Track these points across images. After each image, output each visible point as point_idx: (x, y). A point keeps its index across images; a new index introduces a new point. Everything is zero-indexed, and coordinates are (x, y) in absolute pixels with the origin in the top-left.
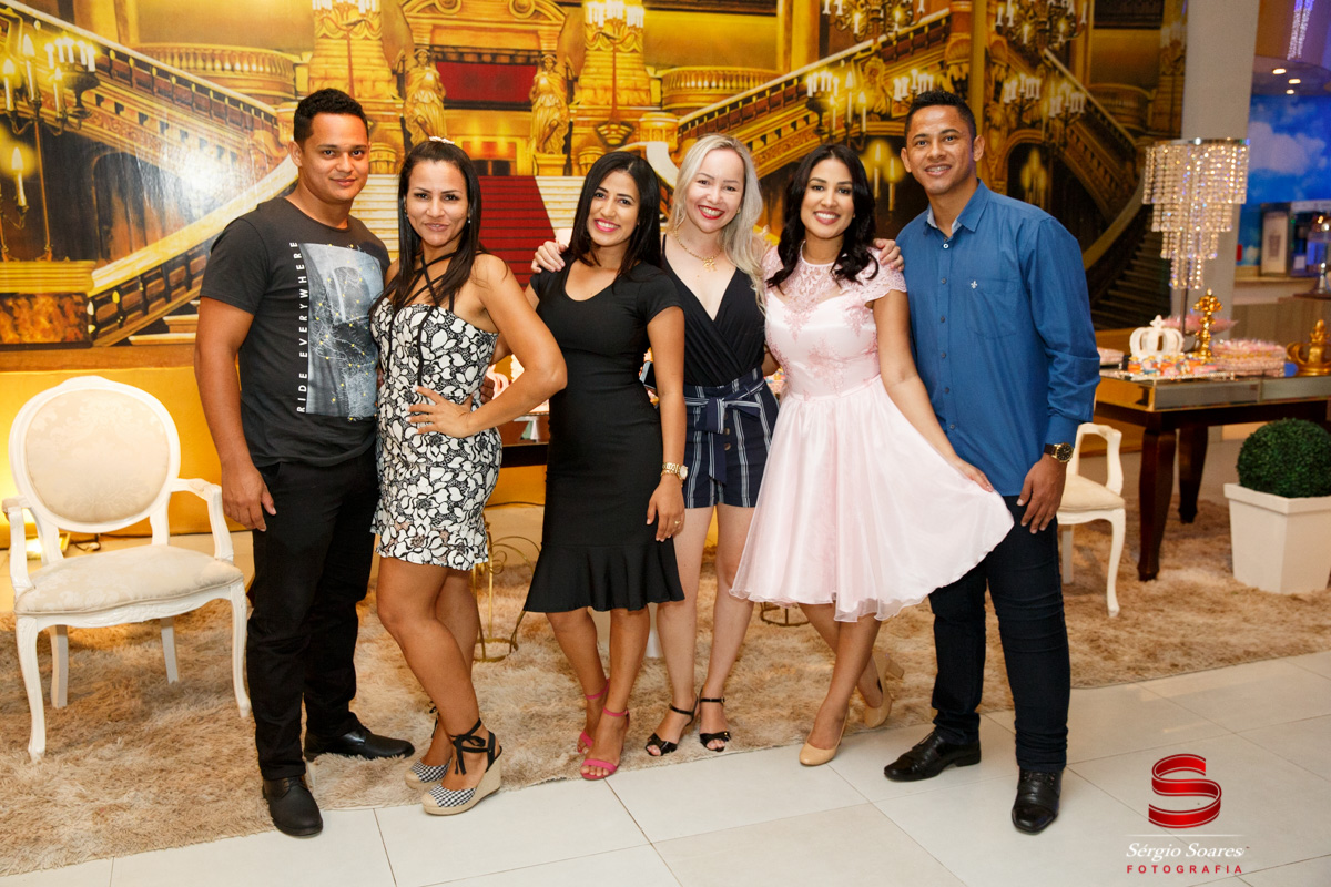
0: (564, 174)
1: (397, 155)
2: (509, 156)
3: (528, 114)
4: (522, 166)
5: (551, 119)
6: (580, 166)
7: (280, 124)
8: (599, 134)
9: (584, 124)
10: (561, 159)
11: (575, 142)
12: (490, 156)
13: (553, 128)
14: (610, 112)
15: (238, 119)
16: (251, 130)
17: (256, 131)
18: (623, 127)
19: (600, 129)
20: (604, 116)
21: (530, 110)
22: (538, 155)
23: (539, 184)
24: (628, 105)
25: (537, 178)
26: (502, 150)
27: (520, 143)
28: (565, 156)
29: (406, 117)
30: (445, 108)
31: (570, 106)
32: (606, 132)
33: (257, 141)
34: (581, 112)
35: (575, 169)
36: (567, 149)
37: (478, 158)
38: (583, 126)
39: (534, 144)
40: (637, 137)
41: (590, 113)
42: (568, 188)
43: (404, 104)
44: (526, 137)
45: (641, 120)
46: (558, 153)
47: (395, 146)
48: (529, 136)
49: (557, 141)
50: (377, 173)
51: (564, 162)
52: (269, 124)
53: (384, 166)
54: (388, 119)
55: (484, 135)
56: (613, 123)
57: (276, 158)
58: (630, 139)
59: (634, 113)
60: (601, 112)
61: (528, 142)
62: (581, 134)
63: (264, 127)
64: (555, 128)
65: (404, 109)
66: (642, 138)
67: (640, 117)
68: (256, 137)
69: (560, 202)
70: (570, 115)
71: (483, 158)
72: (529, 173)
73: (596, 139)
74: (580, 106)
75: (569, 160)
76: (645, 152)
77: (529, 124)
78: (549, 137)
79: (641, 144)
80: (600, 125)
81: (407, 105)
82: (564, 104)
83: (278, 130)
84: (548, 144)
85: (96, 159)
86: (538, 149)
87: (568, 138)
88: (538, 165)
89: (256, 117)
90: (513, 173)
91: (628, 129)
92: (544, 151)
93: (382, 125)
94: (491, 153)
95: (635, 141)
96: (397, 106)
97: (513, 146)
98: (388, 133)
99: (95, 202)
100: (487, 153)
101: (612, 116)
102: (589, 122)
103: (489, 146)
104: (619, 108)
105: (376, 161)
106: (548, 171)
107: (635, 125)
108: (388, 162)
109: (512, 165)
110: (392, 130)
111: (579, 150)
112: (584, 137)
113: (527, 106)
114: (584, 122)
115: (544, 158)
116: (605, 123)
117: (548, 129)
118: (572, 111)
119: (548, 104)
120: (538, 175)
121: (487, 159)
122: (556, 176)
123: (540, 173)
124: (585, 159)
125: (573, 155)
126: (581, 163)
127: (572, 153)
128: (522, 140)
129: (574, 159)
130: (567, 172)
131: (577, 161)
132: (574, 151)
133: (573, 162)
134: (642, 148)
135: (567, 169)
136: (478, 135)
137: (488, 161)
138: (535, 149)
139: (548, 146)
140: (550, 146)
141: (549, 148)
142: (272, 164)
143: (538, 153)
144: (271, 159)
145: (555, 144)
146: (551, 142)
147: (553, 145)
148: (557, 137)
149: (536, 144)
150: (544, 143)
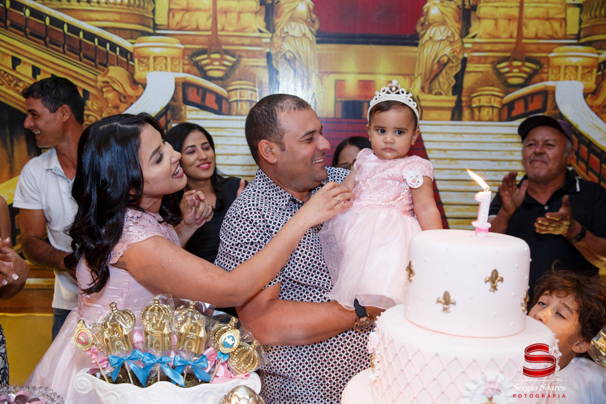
0: (452, 119)
3: (415, 49)
5: (439, 56)
6: (471, 109)
7: (136, 60)
8: (498, 72)
9: (480, 60)
10: (449, 100)
11: (468, 81)
12: (366, 97)
13: (442, 65)
14: (513, 46)
15: (91, 54)
16: (106, 66)
17: (111, 68)
18: (528, 64)
19: (499, 66)
20: (504, 51)
21: (417, 45)
22: (423, 96)
24: (537, 37)
28: (455, 98)
29: (273, 52)
30: (318, 42)
31: (465, 40)
32: (507, 70)
33: (109, 77)
34: (477, 47)
35: (466, 113)
36: (457, 89)
37: (352, 99)
38: (479, 63)
39: (418, 83)
40: (545, 76)
41: (488, 47)
42: (456, 134)
43: (272, 38)
44: (410, 76)
45: (551, 55)
46: (446, 95)
48: (413, 75)
49: (446, 81)
50: (238, 114)
51: (453, 105)
52: (125, 60)
54: (253, 55)
55: (361, 73)
56: (515, 60)
57: (130, 97)
58: (536, 77)
59: (543, 47)
60: (502, 47)
61: (412, 81)
62: (476, 72)
63: (119, 63)
64: (445, 65)
65: (271, 44)
66: (551, 76)
67: (551, 52)
68: (110, 74)
69: (445, 150)
70: (463, 49)
71: (357, 99)
73: (494, 78)
74: (476, 40)
75: (459, 102)
76: (554, 93)
77: (413, 60)
78: (437, 75)
79: (549, 83)
80: (499, 62)
81: (275, 40)
82: (457, 37)
83: (133, 66)
84: (436, 83)
86: (423, 89)
87: (459, 77)
89: (110, 52)
91: (534, 66)
92: (430, 92)
93: (246, 62)
95: (542, 80)
96: (264, 40)
98: (254, 70)
101: (514, 51)
102: (486, 57)
103: (366, 85)
104: (524, 41)
105: (237, 101)
106: (434, 114)
107: (543, 61)
110: (257, 66)
111: (472, 90)
112: (480, 75)
113: (413, 40)
114: (480, 57)
115: (429, 100)
116: (506, 59)
117: (436, 67)
118: (466, 46)
119: (438, 37)
120: (421, 119)
121: (363, 99)
122: (442, 120)
123: (424, 117)
124: (479, 100)
125: (464, 96)
126: (474, 105)
127: (463, 94)
128: (405, 78)
129: (466, 102)
130: (456, 117)
131: (469, 104)
132: (466, 92)
133: (464, 104)
134: (551, 89)
135: (456, 113)
136: (354, 73)
137: (364, 102)
138: (420, 89)
139: (436, 86)
140: (438, 86)
141: (436, 89)
142: (126, 103)
143: (423, 93)
144: (125, 97)
145: (444, 84)
146: (439, 82)
147: (442, 84)
148: (446, 76)
149: (422, 83)
150: (431, 82)
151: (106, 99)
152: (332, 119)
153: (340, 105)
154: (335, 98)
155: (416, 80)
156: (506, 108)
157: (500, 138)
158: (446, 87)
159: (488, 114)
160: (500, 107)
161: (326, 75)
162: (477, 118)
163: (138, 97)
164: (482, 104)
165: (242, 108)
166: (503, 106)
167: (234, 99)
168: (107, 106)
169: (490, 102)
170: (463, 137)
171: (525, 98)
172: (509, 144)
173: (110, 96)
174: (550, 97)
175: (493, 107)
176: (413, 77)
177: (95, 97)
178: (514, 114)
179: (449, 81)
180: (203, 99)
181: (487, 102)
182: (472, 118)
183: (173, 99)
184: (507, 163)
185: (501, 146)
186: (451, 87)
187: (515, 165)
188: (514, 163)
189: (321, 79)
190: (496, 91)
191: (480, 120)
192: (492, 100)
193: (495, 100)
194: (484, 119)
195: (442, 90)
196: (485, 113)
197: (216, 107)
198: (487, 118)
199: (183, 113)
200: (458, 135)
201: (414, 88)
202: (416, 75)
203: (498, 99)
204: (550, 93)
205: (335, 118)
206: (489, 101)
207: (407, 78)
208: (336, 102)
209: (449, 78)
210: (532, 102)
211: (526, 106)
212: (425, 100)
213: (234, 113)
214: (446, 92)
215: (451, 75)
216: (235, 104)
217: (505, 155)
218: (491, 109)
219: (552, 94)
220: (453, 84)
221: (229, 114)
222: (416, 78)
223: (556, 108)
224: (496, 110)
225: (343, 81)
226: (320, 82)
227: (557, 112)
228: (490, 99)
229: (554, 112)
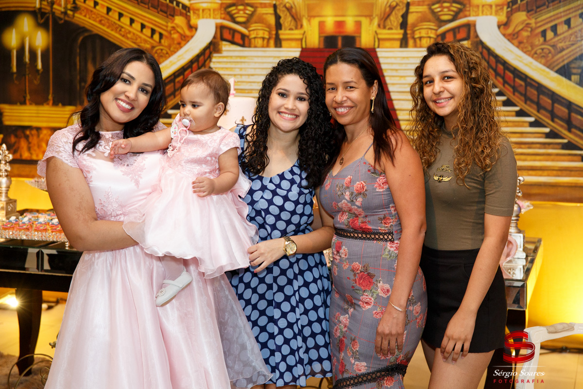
0: (401, 46)
1: (270, 33)
2: (355, 32)
4: (366, 40)
5: (390, 1)
6: (414, 39)
7: (191, 12)
8: (432, 12)
9: (419, 4)
10: (398, 33)
11: (411, 18)
12: (340, 32)
16: (173, 16)
17: (176, 17)
18: (454, 5)
19: (433, 7)
22: (379, 31)
23: (379, 54)
25: (377, 50)
26: (350, 27)
27: (365, 21)
28: (402, 31)
32: (439, 9)
35: (411, 42)
36: (404, 25)
37: (331, 34)
39: (376, 22)
40: (467, 13)
42: (404, 58)
44: (370, 16)
47: (269, 26)
48: (372, 16)
50: (255, 47)
51: (401, 36)
52: (185, 12)
53: (260, 42)
54: (265, 6)
55: (335, 16)
56: (445, 2)
57: (188, 37)
58: (461, 14)
61: (371, 20)
62: (417, 12)
63: (181, 14)
66: (472, 13)
69: (397, 70)
71: (334, 34)
72: (371, 46)
73: (430, 16)
75: (405, 34)
76: (475, 25)
78: (389, 16)
79: (471, 19)
80: (433, 4)
83: (190, 16)
84: (388, 21)
85: (81, 38)
87: (405, 16)
88: (379, 39)
89: (176, 7)
91: (459, 6)
92: (384, 28)
93: (260, 11)
94: (341, 30)
95: (466, 16)
97: (358, 24)
98: (265, 16)
99: (78, 67)
100: (338, 30)
102: (423, 1)
103: (340, 24)
105: (255, 38)
106: (387, 44)
107: (466, 2)
108: (263, 38)
109: (357, 39)
110: (267, 14)
111: (415, 25)
112: (419, 14)
114: (419, 1)
115: (384, 33)
120: (378, 47)
121: (338, 34)
122: (394, 48)
123: (381, 45)
124: (420, 33)
125: (409, 30)
126: (416, 37)
127: (408, 28)
128: (366, 18)
129: (410, 34)
130: (403, 45)
131: (412, 35)
132: (410, 27)
133: (409, 36)
134: (472, 23)
135: (404, 42)
136: (332, 16)
137: (339, 36)
138: (377, 26)
139: (388, 23)
141: (388, 25)
142: (185, 40)
143: (379, 29)
144: (184, 37)
145: (394, 22)
146: (390, 20)
147: (392, 22)
149: (378, 21)
150: (385, 20)
151: (173, 39)
152: (317, 48)
153: (322, 39)
154: (319, 34)
155: (374, 20)
156: (440, 38)
158: (395, 24)
159: (427, 42)
161: (312, 18)
162: (419, 46)
163: (192, 37)
164: (422, 35)
165: (258, 42)
166: (438, 36)
167: (253, 36)
168: (174, 43)
169: (428, 34)
171: (453, 30)
173: (175, 36)
174: (472, 28)
175: (430, 37)
176: (372, 18)
177: (167, 37)
179: (398, 19)
180: (233, 36)
181: (426, 34)
182: (415, 46)
183: (215, 37)
186: (399, 24)
189: (309, 21)
190: (432, 25)
191: (421, 47)
193: (431, 32)
194: (424, 46)
195: (393, 26)
196: (424, 41)
197: (241, 42)
199: (220, 47)
200: (406, 59)
201: (373, 25)
202: (374, 16)
203: (433, 31)
205: (319, 48)
207: (368, 18)
208: (320, 37)
209: (398, 17)
210: (459, 32)
211: (455, 36)
212: (381, 34)
213: (253, 46)
214: (396, 27)
216: (253, 40)
218: (428, 39)
219: (473, 26)
220: (400, 22)
221: (249, 46)
222: (374, 18)
223: (477, 36)
224: (432, 40)
225: (324, 22)
226: (308, 23)
227: (478, 39)
228: (428, 32)
229: (475, 40)
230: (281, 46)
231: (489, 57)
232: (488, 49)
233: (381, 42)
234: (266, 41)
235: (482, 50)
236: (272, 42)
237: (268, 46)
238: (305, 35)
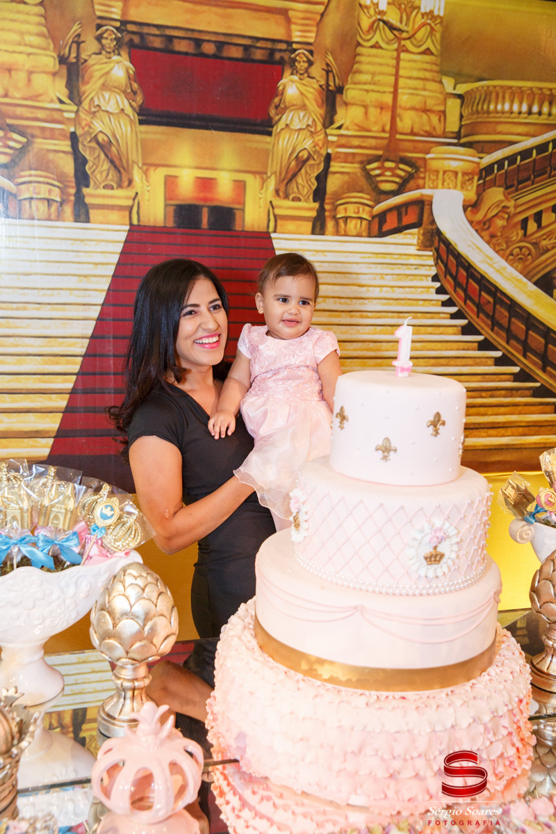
0: (313, 232)
1: (63, 191)
2: (234, 201)
3: (267, 139)
4: (253, 216)
5: (298, 150)
6: (336, 220)
8: (368, 175)
9: (347, 158)
10: (309, 208)
11: (333, 184)
12: (205, 199)
13: (301, 163)
14: (385, 142)
18: (402, 166)
19: (369, 167)
20: (375, 148)
21: (270, 134)
22: (277, 202)
23: (276, 244)
24: (412, 133)
25: (273, 235)
26: (224, 191)
27: (252, 182)
28: (316, 205)
29: (79, 132)
30: (141, 122)
31: (328, 131)
32: (378, 172)
34: (343, 141)
35: (330, 225)
36: (319, 194)
37: (188, 202)
38: (346, 162)
39: (272, 184)
40: (421, 182)
41: (356, 142)
43: (77, 112)
44: (261, 174)
45: (428, 156)
46: (306, 201)
47: (61, 177)
48: (266, 173)
49: (305, 182)
51: (314, 214)
53: (42, 207)
54: (52, 134)
55: (197, 168)
56: (388, 160)
58: (412, 183)
59: (420, 145)
60: (373, 142)
61: (264, 181)
62: (342, 173)
64: (305, 162)
65: (76, 120)
66: (428, 183)
67: (428, 153)
70: (327, 143)
71: (193, 202)
72: (263, 228)
73: (363, 182)
74: (342, 132)
75: (321, 211)
76: (431, 204)
77: (266, 154)
78: (295, 175)
79: (426, 192)
80: (370, 162)
81: (82, 115)
82: (319, 126)
84: (293, 185)
86: (277, 192)
87: (322, 179)
88: (275, 216)
90: (238, 227)
91: (409, 169)
92: (286, 197)
93: (41, 144)
94: (209, 195)
95: (418, 187)
96: (66, 115)
97: (240, 186)
98: (51, 156)
100: (202, 195)
101: (387, 148)
102: (354, 155)
103: (206, 184)
104: (398, 136)
105: (29, 199)
106: (291, 225)
107: (420, 163)
108: (49, 201)
109: (238, 213)
110: (56, 151)
111: (337, 196)
112: (346, 178)
113: (264, 127)
114: (346, 154)
115: (285, 207)
116: (377, 159)
117: (293, 163)
118: (330, 138)
119: (296, 125)
120: (275, 232)
121: (201, 203)
122: (301, 234)
123: (278, 229)
124: (346, 210)
125: (327, 204)
126: (339, 216)
127: (327, 201)
128: (255, 177)
129: (329, 211)
130: (317, 230)
131: (333, 214)
132: (329, 199)
133: (327, 214)
134: (428, 199)
135: (318, 224)
136: (190, 167)
137: (203, 206)
138: (274, 192)
139: (293, 188)
140: (295, 190)
141: (293, 192)
143: (278, 198)
145: (303, 187)
146: (297, 183)
147: (300, 187)
148: (306, 176)
149: (276, 184)
150: (287, 183)
152: (161, 227)
153: (171, 209)
154: (166, 199)
155: (269, 180)
156: (376, 220)
157: (370, 257)
158: (306, 191)
159: (355, 227)
160: (370, 219)
161: (152, 169)
162: (343, 232)
164: (348, 214)
165: (37, 209)
166: (374, 217)
167: (26, 196)
169: (358, 212)
170: (325, 256)
171: (398, 208)
172: (380, 266)
174: (426, 208)
175: (361, 218)
176: (265, 176)
178: (386, 228)
179: (310, 183)
181: (355, 213)
182: (337, 233)
184: (378, 289)
185: (370, 268)
186: (312, 191)
187: (386, 292)
188: (385, 289)
189: (146, 173)
190: (365, 198)
191: (346, 235)
192: (361, 209)
193: (363, 210)
194: (350, 234)
195: (302, 195)
196: (352, 225)
198: (354, 232)
200: (320, 253)
201: (266, 190)
202: (269, 175)
203: (367, 209)
204: (426, 203)
205: (165, 227)
206: (356, 211)
207: (258, 177)
208: (166, 205)
209: (310, 180)
210: (406, 214)
211: (400, 219)
212: (280, 207)
213: (26, 215)
214: (306, 197)
215: (312, 175)
216: (26, 203)
217: (375, 279)
218: (359, 221)
219: (428, 205)
220: (314, 188)
221: (19, 217)
222: (270, 177)
223: (433, 222)
224: (364, 223)
225: (176, 177)
226: (144, 177)
227: (434, 227)
228: (358, 208)
229: (430, 227)
230: (88, 220)
231: (448, 257)
232: (447, 244)
233: (279, 222)
234: (54, 207)
235: (439, 245)
236: (68, 210)
237: (59, 217)
238: (136, 201)
